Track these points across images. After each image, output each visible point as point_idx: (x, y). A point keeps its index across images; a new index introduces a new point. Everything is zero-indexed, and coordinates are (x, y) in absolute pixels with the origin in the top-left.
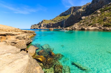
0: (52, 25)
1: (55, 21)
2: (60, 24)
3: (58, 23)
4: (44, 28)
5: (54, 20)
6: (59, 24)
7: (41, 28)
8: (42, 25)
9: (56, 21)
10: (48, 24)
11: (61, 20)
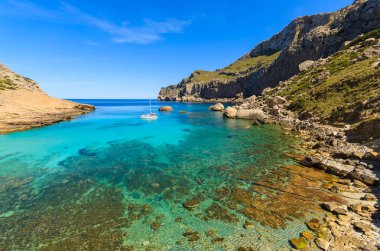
0: (217, 90)
1: (229, 74)
2: (245, 86)
3: (239, 81)
4: (194, 99)
5: (227, 71)
6: (242, 86)
7: (184, 98)
8: (189, 88)
9: (234, 75)
10: (206, 86)
11: (251, 69)
